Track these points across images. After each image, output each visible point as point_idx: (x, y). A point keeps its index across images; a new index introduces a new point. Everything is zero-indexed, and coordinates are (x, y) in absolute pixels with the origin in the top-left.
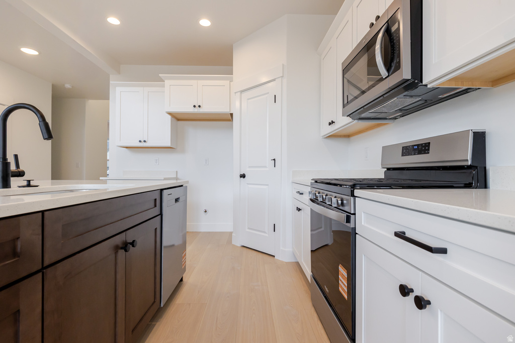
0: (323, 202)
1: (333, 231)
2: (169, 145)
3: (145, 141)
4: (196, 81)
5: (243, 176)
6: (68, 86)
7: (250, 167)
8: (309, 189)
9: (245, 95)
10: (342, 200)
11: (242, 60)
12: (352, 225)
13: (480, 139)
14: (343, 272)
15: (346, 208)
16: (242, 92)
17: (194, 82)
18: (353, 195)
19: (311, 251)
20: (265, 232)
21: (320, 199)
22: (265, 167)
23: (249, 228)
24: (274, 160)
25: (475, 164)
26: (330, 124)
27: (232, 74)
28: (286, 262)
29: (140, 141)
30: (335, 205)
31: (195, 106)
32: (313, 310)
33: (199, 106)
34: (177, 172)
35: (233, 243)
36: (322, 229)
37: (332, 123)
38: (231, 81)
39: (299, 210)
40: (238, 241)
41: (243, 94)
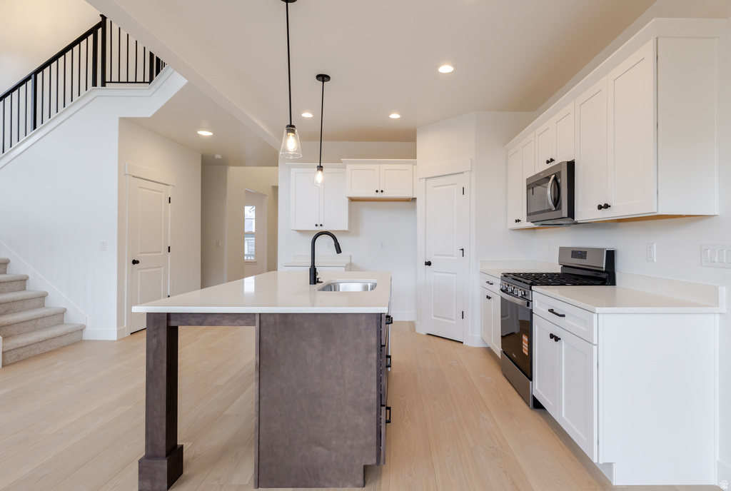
0: (512, 292)
1: (520, 321)
2: (346, 229)
3: (321, 225)
4: (378, 165)
5: (429, 264)
6: (218, 156)
7: (436, 255)
8: (499, 281)
9: (429, 182)
10: (525, 292)
11: (427, 146)
12: (530, 308)
13: (611, 255)
14: (525, 338)
15: (527, 297)
16: (427, 178)
17: (376, 166)
18: (531, 289)
19: (502, 336)
20: (452, 319)
21: (510, 290)
22: (453, 256)
23: (435, 316)
24: (463, 250)
25: (607, 270)
26: (516, 221)
27: (416, 158)
28: (476, 348)
29: (316, 225)
30: (520, 295)
31: (377, 191)
32: (503, 377)
33: (382, 191)
34: (351, 256)
35: (417, 331)
36: (508, 317)
37: (518, 221)
38: (415, 164)
39: (489, 298)
40: (423, 329)
41: (428, 181)
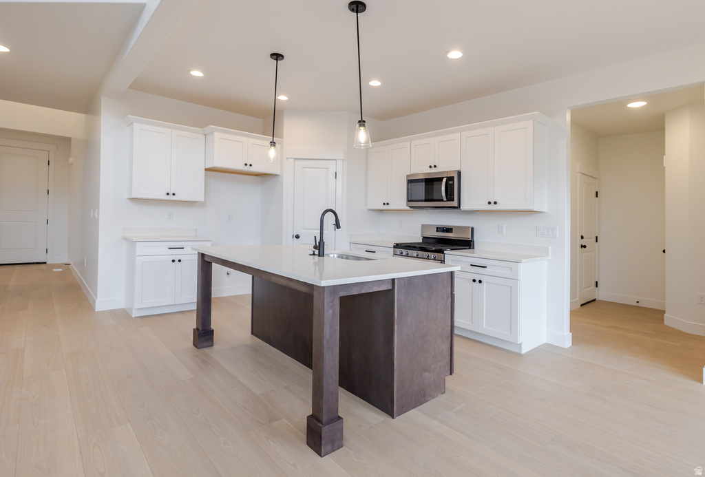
2: (203, 199)
3: (174, 194)
4: (246, 138)
5: (297, 237)
7: (304, 229)
16: (295, 159)
25: (472, 240)
27: (281, 138)
29: (168, 194)
31: (246, 165)
33: (251, 165)
37: (386, 204)
41: (297, 162)
